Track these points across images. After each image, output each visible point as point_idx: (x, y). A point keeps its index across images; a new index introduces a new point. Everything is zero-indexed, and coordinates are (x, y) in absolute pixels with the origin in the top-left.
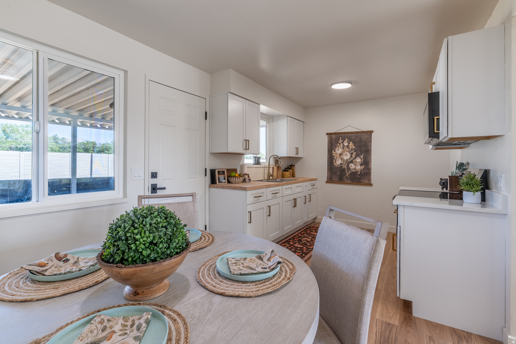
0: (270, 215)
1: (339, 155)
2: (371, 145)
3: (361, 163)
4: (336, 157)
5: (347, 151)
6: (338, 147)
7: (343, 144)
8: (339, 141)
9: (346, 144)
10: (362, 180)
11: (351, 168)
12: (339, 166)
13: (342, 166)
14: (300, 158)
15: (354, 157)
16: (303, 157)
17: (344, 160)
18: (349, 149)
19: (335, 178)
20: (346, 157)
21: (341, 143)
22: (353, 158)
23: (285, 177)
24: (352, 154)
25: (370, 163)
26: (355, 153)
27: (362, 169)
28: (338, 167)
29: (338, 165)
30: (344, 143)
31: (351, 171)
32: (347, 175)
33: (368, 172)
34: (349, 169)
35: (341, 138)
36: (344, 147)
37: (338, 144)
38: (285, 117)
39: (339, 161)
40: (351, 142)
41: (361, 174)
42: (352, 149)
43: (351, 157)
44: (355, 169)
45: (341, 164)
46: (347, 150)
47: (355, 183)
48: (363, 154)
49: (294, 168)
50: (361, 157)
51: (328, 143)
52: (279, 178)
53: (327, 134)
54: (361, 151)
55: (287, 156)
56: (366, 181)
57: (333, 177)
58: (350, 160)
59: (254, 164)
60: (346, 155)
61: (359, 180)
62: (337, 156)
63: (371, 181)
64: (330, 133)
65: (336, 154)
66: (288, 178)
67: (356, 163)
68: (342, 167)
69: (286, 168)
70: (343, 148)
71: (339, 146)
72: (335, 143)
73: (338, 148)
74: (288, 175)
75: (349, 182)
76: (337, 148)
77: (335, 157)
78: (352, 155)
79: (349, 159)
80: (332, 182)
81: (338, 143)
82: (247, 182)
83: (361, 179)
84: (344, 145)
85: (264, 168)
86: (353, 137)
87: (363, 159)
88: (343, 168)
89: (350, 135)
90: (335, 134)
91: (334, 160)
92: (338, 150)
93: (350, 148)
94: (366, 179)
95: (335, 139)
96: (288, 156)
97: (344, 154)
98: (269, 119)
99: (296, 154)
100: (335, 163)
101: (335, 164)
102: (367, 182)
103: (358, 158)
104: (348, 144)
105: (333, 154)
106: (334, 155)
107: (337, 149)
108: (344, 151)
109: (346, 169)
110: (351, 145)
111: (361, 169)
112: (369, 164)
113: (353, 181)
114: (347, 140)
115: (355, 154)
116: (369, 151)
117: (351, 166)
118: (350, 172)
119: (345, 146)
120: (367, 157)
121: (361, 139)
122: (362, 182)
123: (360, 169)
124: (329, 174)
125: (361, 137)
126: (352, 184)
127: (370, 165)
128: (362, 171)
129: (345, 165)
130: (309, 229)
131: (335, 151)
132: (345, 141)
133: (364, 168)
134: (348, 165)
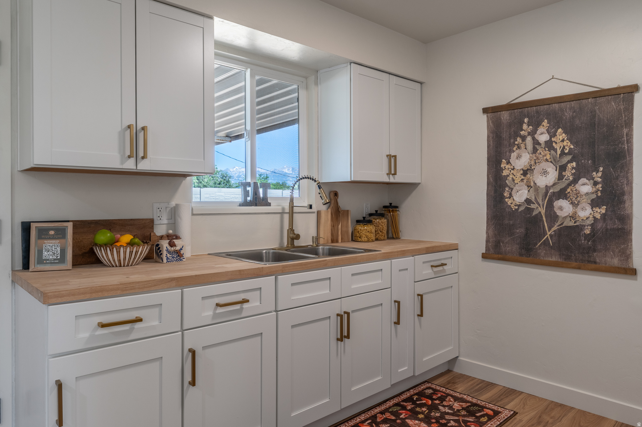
0: (193, 383)
1: (522, 172)
2: (630, 136)
3: (594, 196)
4: (513, 180)
5: (547, 160)
6: (519, 147)
7: (534, 139)
8: (522, 130)
9: (543, 138)
10: (598, 256)
11: (559, 213)
12: (522, 209)
13: (532, 206)
15: (571, 178)
16: (419, 183)
17: (537, 189)
18: (552, 152)
19: (511, 247)
20: (544, 178)
21: (526, 134)
22: (567, 182)
23: (360, 240)
24: (563, 168)
25: (626, 197)
26: (574, 164)
27: (598, 216)
28: (520, 210)
29: (519, 206)
30: (536, 136)
31: (559, 223)
32: (548, 235)
33: (618, 229)
34: (552, 217)
35: (526, 120)
36: (537, 146)
37: (519, 140)
39: (520, 192)
40: (560, 130)
41: (594, 236)
42: (563, 154)
43: (561, 177)
44: (573, 217)
45: (528, 201)
46: (548, 157)
47: (574, 264)
48: (601, 169)
50: (593, 178)
51: (488, 137)
52: (340, 240)
53: (485, 111)
54: (593, 158)
55: (349, 180)
56: (612, 258)
57: (503, 243)
58: (557, 189)
59: (241, 205)
60: (545, 173)
61: (588, 253)
62: (514, 178)
63: (631, 258)
64: (492, 107)
65: (513, 169)
66: (368, 241)
67: (578, 199)
68: (529, 210)
69: (371, 215)
70: (535, 150)
71: (522, 146)
72: (510, 138)
73: (518, 151)
74: (368, 234)
75: (554, 259)
76: (514, 151)
77: (510, 179)
78: (564, 173)
79: (554, 184)
80: (500, 256)
81: (517, 135)
82: (165, 261)
83: (595, 251)
84: (536, 142)
85: (279, 215)
86: (568, 114)
87: (600, 185)
88: (534, 214)
89: (556, 106)
90: (510, 107)
91: (507, 189)
92: (519, 157)
93: (555, 150)
94: (614, 252)
95: (510, 125)
96: (352, 179)
97: (538, 169)
98: (306, 78)
99: (387, 174)
100: (510, 198)
101: (509, 201)
102: (616, 262)
103: (583, 180)
104: (551, 138)
105: (502, 170)
106: (505, 173)
107: (514, 155)
108: (538, 158)
109: (544, 219)
110: (561, 139)
111: (594, 217)
112: (622, 202)
113: (568, 258)
114: (546, 122)
115: (573, 168)
116: (625, 157)
117: (561, 208)
118: (555, 228)
119: (539, 144)
120: (617, 178)
121: (594, 116)
122: (598, 260)
123: (591, 218)
124: (491, 232)
125: (595, 111)
126: (562, 267)
127: (627, 205)
128: (600, 225)
129: (539, 205)
130: (414, 402)
131: (508, 163)
132: (541, 129)
133: (604, 216)
134: (550, 206)
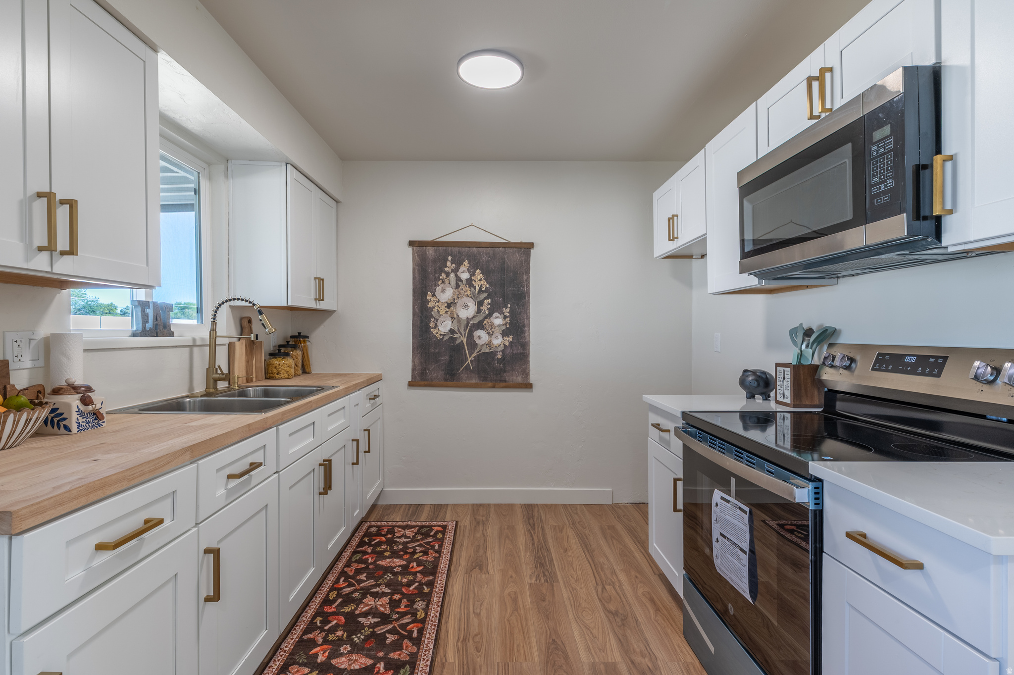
0: (215, 597)
1: (446, 305)
2: (528, 281)
3: (504, 328)
4: (439, 312)
5: (467, 295)
6: (443, 282)
7: (456, 276)
8: (446, 267)
9: (465, 276)
10: (507, 377)
11: (478, 341)
12: (446, 338)
13: (456, 336)
14: (327, 313)
15: (487, 312)
16: (335, 311)
17: (459, 320)
18: (472, 289)
19: (436, 373)
20: (465, 311)
21: (450, 271)
22: (484, 315)
23: (278, 376)
24: (480, 304)
25: (526, 329)
26: (489, 300)
27: (507, 344)
28: (445, 339)
29: (444, 335)
30: (458, 273)
31: (478, 350)
32: (469, 361)
33: (521, 354)
34: (472, 345)
35: (450, 258)
36: (459, 282)
37: (443, 276)
38: (279, 164)
39: (445, 323)
40: (478, 271)
41: (504, 359)
42: (480, 291)
43: (479, 311)
44: (489, 344)
45: (452, 331)
46: (469, 293)
47: (490, 384)
48: (509, 306)
49: (308, 343)
50: (503, 313)
51: (414, 269)
52: (254, 380)
53: (411, 243)
54: (503, 296)
56: (517, 376)
57: (429, 370)
58: (476, 321)
59: (134, 335)
60: (466, 306)
61: (500, 374)
62: (439, 310)
63: (529, 375)
64: (419, 241)
65: (438, 302)
66: (288, 378)
67: (493, 330)
68: (453, 339)
69: (280, 346)
70: (457, 286)
71: (447, 281)
72: (435, 272)
73: (442, 285)
74: (288, 369)
75: (473, 381)
76: (439, 285)
77: (436, 310)
78: (481, 308)
79: (474, 317)
80: (427, 382)
81: (441, 270)
82: (74, 429)
83: (505, 372)
84: (458, 279)
85: (187, 349)
86: (484, 258)
87: (509, 319)
88: (457, 342)
89: (475, 249)
90: (434, 244)
91: (433, 320)
92: (443, 291)
93: (475, 288)
94: (518, 371)
95: (435, 261)
96: (290, 304)
97: (460, 302)
98: (209, 164)
99: (316, 300)
100: (435, 328)
101: (434, 331)
102: (519, 379)
103: (496, 314)
104: (471, 277)
105: (427, 302)
106: (430, 305)
107: (439, 289)
108: (460, 293)
109: (466, 347)
110: (479, 278)
111: (504, 345)
112: (523, 332)
113: (485, 379)
114: (466, 263)
115: (489, 304)
116: (524, 297)
117: (479, 338)
118: (475, 354)
119: (461, 281)
120: (520, 314)
121: (504, 263)
122: (507, 379)
123: (502, 346)
124: (417, 361)
125: (504, 259)
126: (481, 387)
127: (526, 335)
128: (508, 351)
129: (461, 335)
131: (434, 295)
132: (462, 268)
133: (511, 343)
134: (470, 336)
